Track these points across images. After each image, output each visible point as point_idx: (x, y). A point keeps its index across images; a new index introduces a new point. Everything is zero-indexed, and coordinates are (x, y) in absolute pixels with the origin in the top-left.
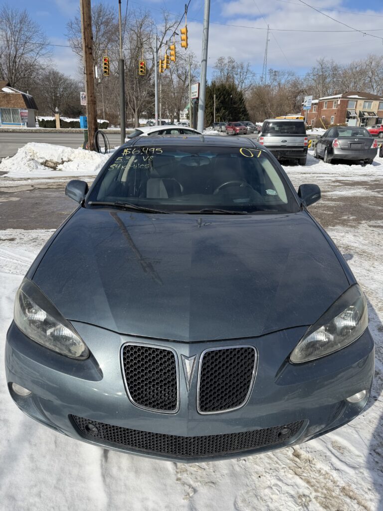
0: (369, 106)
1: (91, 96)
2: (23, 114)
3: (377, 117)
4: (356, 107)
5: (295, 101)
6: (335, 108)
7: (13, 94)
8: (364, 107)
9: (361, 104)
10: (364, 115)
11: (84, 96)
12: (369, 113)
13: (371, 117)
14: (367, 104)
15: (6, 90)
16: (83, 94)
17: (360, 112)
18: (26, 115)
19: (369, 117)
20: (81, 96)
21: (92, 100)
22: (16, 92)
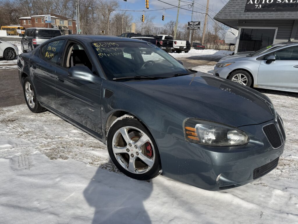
0: (63, 23)
3: (69, 29)
4: (56, 23)
5: (10, 16)
6: (43, 23)
8: (60, 23)
9: (58, 21)
10: (62, 28)
12: (64, 27)
13: (66, 29)
14: (62, 22)
17: (59, 26)
19: (64, 29)
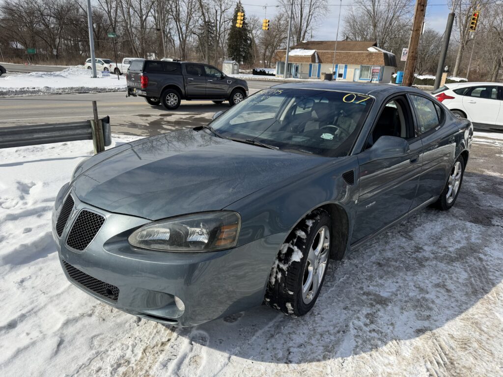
1: (413, 52)
2: (375, 71)
7: (376, 53)
11: (406, 52)
15: (372, 49)
16: (406, 50)
18: (377, 71)
20: (403, 51)
21: (412, 56)
22: (379, 51)
